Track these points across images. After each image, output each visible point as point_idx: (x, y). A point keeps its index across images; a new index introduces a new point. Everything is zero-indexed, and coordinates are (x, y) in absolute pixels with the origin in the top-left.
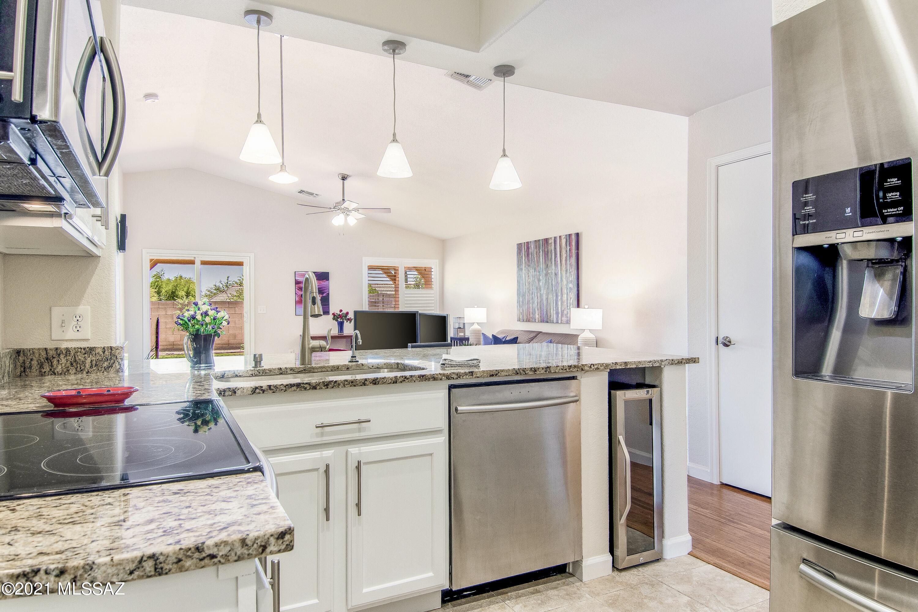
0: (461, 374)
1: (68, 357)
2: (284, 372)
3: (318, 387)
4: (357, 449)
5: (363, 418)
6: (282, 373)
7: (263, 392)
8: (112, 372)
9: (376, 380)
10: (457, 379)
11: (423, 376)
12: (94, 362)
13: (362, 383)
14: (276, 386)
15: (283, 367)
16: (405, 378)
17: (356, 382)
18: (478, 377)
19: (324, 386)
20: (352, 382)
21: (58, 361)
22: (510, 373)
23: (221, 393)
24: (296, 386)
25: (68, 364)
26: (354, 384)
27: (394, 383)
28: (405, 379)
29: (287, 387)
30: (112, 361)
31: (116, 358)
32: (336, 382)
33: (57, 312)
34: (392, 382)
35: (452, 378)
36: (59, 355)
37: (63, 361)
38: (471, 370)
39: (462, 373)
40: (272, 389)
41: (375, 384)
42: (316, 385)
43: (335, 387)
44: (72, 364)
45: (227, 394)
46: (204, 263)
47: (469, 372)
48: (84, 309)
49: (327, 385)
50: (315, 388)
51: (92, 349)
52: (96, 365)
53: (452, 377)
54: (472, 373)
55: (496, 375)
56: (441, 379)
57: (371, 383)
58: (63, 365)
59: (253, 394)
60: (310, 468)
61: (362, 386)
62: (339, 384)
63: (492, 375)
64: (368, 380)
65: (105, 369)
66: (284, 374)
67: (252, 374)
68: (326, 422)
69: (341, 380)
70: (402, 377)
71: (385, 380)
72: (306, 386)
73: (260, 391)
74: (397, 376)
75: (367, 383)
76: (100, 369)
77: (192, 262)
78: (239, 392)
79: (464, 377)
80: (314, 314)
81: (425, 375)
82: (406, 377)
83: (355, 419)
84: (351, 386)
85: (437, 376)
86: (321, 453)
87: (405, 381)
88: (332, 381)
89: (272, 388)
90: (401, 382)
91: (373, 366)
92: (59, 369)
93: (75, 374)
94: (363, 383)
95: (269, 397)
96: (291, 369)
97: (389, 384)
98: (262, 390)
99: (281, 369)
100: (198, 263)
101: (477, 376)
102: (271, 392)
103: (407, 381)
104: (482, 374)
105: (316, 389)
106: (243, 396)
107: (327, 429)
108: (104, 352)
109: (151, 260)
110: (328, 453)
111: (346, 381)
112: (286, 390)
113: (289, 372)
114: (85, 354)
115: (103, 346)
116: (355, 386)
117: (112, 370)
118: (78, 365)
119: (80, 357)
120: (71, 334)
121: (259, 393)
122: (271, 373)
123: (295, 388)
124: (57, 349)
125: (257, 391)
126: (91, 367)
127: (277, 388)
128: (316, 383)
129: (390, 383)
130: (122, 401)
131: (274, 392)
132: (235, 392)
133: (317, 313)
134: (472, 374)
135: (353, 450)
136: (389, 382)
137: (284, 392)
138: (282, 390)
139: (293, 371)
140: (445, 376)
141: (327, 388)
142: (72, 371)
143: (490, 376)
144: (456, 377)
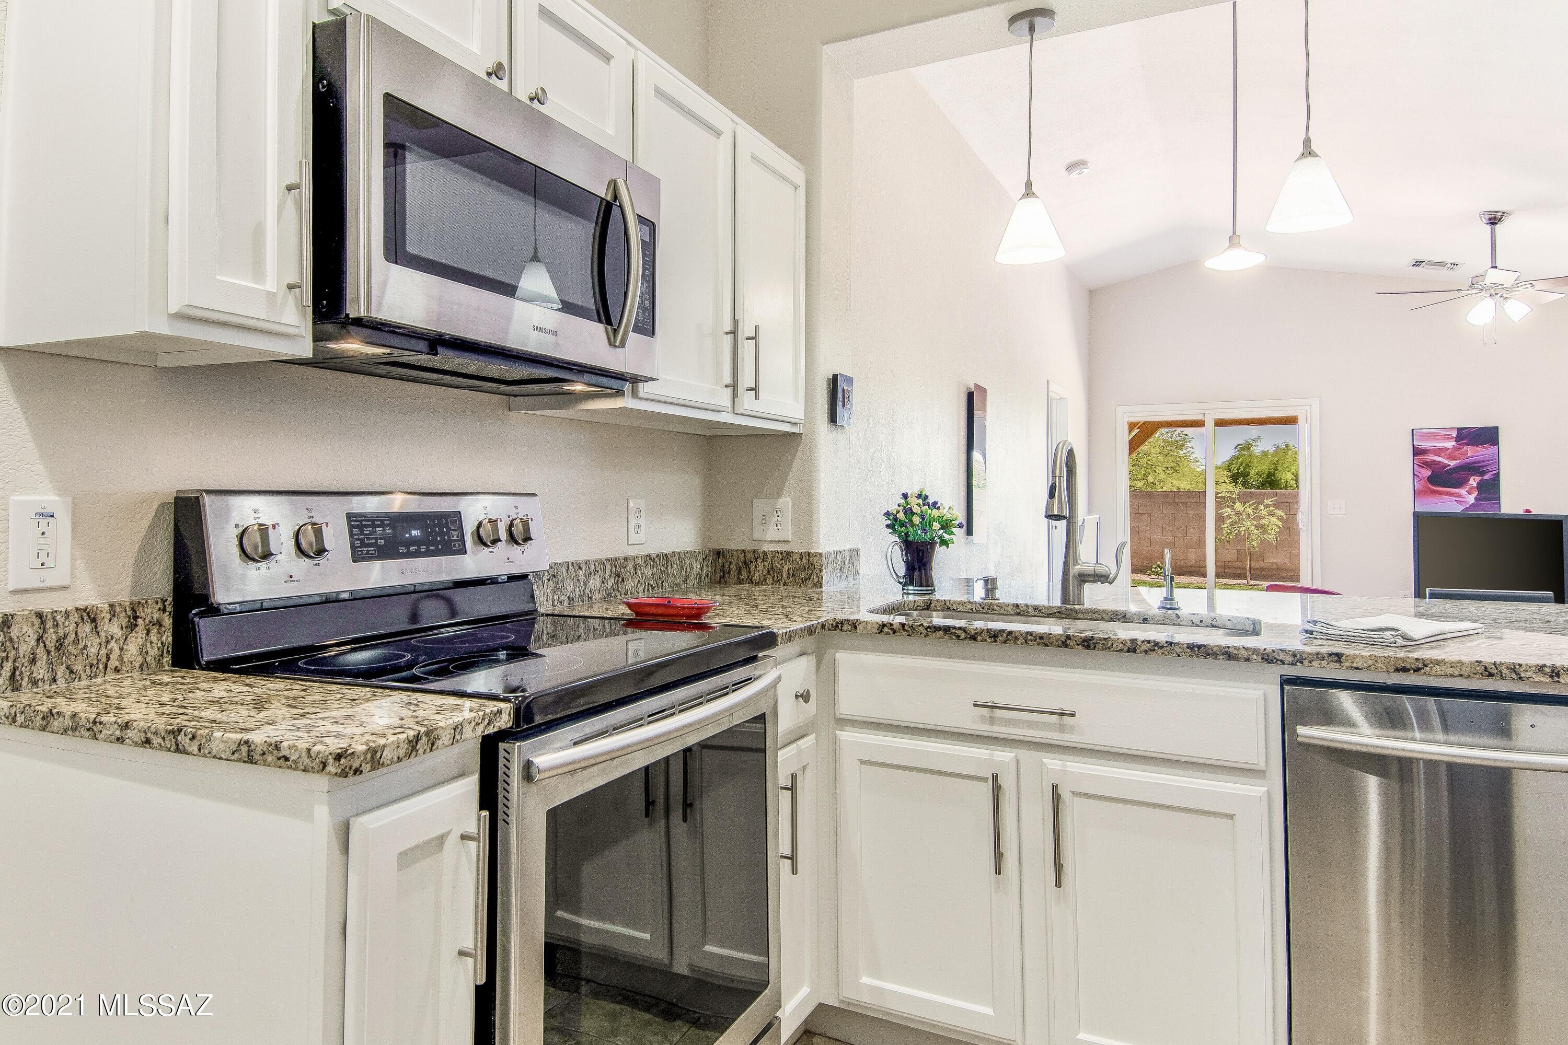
0: (1304, 656)
1: (765, 563)
2: (1023, 611)
3: (979, 638)
4: (1060, 762)
5: (1067, 708)
6: (1019, 613)
7: (894, 633)
8: (810, 586)
9: (1090, 640)
10: (1292, 664)
11: (1199, 647)
12: (791, 571)
13: (1060, 643)
14: (912, 626)
15: (1021, 602)
16: (1155, 646)
17: (1050, 638)
18: (1357, 668)
19: (990, 637)
20: (1041, 638)
21: (756, 566)
22: (1466, 671)
23: (838, 626)
24: (944, 630)
25: (766, 572)
26: (1046, 642)
27: (1128, 651)
28: (1156, 648)
29: (929, 630)
30: (810, 571)
31: (815, 568)
32: (1010, 633)
33: (757, 503)
34: (1125, 649)
35: (1277, 660)
36: (757, 559)
37: (761, 567)
38: (1338, 648)
39: (1310, 654)
40: (907, 631)
41: (1088, 647)
42: (976, 634)
43: (1008, 642)
44: (769, 572)
45: (845, 628)
46: (1220, 423)
47: (1330, 655)
48: (785, 502)
49: (994, 635)
50: (973, 638)
51: (789, 554)
52: (793, 575)
53: (1279, 658)
54: (1338, 657)
55: (1415, 671)
56: (1248, 660)
57: (1078, 645)
58: (761, 572)
59: (879, 633)
60: (973, 774)
61: (1061, 647)
62: (1016, 638)
63: (1405, 670)
64: (1072, 638)
65: (803, 582)
66: (1023, 615)
67: (972, 609)
68: (998, 701)
69: (1020, 631)
70: (1149, 642)
71: (1110, 644)
72: (960, 632)
73: (890, 631)
74: (1136, 640)
75: (1072, 644)
76: (797, 581)
77: (1200, 424)
78: (860, 627)
79: (1315, 663)
80: (1050, 514)
81: (1205, 646)
82: (1156, 644)
83: (1055, 707)
84: (1039, 644)
85: (1236, 652)
86: (992, 752)
87: (1154, 650)
88: (1004, 631)
89: (906, 628)
90: (1146, 652)
91: (1201, 622)
92: (756, 578)
93: (772, 584)
94: (1063, 642)
95: (901, 640)
96: (1036, 608)
97: (1117, 651)
98: (892, 629)
99: (1017, 605)
100: (1210, 423)
101: (1355, 665)
102: (905, 634)
103: (1160, 651)
104: (1370, 663)
105: (975, 639)
106: (865, 635)
107: (999, 713)
108: (801, 559)
109: (1132, 426)
110: (1004, 756)
111: (1030, 633)
112: (926, 636)
113: (1032, 612)
114: (782, 559)
115: (800, 551)
116: (1046, 645)
117: (810, 583)
118: (775, 574)
119: (777, 564)
120: (771, 534)
121: (888, 633)
122: (1002, 611)
123: (941, 633)
124: (754, 551)
125: (886, 630)
126: (788, 577)
127: (914, 629)
128: (975, 630)
129: (1121, 650)
130: (698, 616)
131: (909, 635)
132: (856, 628)
133: (1056, 513)
134: (1340, 658)
135: (1053, 763)
136: (1119, 648)
137: (925, 637)
138: (921, 633)
139: (1040, 612)
140: (1257, 655)
141: (995, 641)
142: (769, 581)
143: (1397, 670)
144: (1291, 659)
